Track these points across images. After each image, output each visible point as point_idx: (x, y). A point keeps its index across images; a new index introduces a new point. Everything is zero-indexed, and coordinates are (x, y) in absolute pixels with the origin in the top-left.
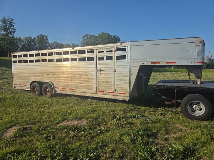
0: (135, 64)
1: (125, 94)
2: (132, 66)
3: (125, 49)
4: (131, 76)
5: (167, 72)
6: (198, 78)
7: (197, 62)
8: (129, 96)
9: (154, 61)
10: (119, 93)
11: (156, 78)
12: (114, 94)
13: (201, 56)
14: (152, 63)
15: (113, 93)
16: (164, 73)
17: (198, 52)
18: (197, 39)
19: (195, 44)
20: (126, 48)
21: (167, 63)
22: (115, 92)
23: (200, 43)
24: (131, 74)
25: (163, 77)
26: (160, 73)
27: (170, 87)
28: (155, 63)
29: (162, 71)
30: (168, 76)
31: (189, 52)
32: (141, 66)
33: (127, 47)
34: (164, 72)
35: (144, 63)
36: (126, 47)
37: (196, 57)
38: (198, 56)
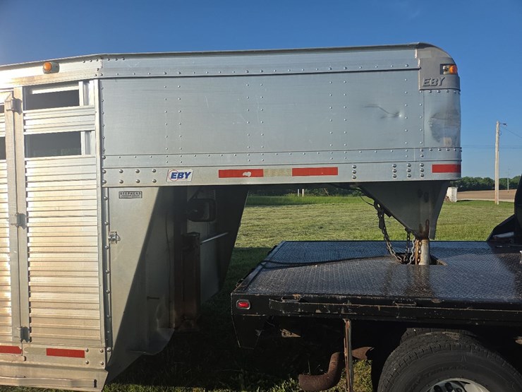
0: (130, 178)
1: (80, 354)
2: (114, 193)
3: (70, 99)
4: (114, 246)
5: (291, 204)
6: (419, 238)
7: (436, 169)
8: (101, 364)
9: (230, 162)
10: (51, 352)
11: (265, 222)
12: (19, 358)
13: (450, 139)
14: (223, 174)
15: (15, 350)
16: (284, 207)
17: (434, 116)
18: (427, 53)
19: (419, 79)
20: (77, 91)
21: (297, 172)
22: (24, 346)
23: (442, 72)
24: (107, 239)
25: (283, 221)
26: (275, 208)
27: (321, 308)
28: (238, 173)
29: (279, 202)
30: (295, 215)
31: (396, 115)
32: (163, 190)
33: (80, 86)
34: (284, 205)
35: (181, 175)
36: (76, 83)
37: (429, 141)
38: (437, 136)
